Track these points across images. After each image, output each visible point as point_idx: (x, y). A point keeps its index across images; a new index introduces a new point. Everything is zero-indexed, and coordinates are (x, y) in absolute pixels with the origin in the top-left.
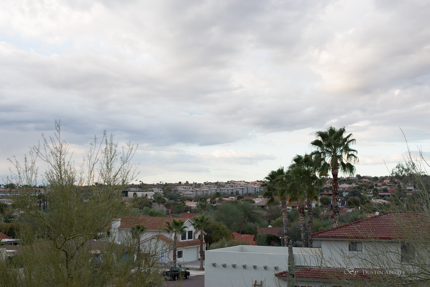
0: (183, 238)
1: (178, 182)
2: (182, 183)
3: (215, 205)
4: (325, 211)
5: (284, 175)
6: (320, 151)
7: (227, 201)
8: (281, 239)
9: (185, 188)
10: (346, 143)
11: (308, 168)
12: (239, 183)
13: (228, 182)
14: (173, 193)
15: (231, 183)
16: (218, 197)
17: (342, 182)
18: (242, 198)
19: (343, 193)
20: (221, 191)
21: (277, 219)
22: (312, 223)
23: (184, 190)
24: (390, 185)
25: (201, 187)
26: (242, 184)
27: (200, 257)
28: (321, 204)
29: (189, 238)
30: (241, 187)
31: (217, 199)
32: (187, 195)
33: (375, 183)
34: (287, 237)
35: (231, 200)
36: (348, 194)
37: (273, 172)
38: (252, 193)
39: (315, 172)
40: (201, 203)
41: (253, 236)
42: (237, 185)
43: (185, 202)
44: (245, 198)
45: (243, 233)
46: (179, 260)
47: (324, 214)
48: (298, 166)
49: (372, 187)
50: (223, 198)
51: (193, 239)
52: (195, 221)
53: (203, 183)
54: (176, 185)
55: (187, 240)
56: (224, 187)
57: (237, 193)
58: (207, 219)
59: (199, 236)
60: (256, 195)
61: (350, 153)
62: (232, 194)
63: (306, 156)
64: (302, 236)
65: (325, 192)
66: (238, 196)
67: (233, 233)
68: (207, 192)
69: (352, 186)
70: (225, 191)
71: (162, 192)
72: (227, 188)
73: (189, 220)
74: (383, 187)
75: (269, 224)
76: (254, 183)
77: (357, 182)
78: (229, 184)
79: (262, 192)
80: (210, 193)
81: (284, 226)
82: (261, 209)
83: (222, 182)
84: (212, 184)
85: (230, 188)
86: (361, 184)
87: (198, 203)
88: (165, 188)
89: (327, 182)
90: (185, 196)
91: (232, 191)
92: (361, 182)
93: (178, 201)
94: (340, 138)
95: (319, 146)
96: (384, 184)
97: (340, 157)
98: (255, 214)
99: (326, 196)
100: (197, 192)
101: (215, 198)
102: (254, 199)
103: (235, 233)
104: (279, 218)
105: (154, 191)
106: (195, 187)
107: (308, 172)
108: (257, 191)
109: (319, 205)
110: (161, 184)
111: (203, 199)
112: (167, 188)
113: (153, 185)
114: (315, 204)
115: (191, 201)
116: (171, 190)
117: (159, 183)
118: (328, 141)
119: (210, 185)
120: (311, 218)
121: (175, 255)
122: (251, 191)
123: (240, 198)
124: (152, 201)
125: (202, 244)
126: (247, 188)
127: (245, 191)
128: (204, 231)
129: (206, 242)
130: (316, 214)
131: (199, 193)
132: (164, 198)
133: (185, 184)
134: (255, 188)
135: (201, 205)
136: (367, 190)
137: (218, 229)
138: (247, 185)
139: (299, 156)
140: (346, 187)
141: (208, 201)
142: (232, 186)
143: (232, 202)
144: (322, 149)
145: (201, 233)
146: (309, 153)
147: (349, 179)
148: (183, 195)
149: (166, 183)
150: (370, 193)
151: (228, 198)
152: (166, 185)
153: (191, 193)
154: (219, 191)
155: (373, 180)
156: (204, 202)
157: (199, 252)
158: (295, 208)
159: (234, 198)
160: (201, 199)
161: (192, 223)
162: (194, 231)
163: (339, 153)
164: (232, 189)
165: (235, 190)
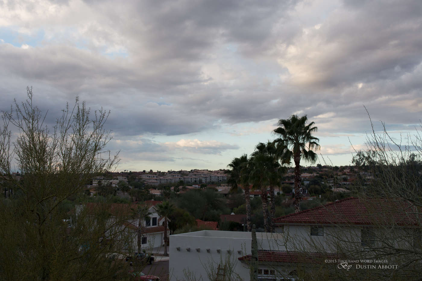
0: (148, 223)
1: (142, 171)
2: (146, 172)
3: (179, 193)
4: (287, 199)
5: (247, 162)
6: (283, 139)
7: (191, 189)
8: (243, 226)
9: (149, 176)
10: (308, 131)
11: (271, 155)
12: (203, 171)
13: (192, 170)
14: (137, 181)
15: (194, 171)
16: (182, 186)
17: (304, 172)
18: (206, 186)
19: (305, 182)
20: (184, 179)
21: (239, 207)
22: (274, 209)
23: (148, 178)
24: (349, 175)
25: (165, 175)
26: (206, 172)
27: (164, 243)
28: (282, 193)
29: (153, 225)
30: (204, 176)
31: (181, 187)
32: (151, 183)
33: (335, 173)
34: (250, 223)
35: (194, 188)
36: (309, 183)
37: (236, 159)
38: (215, 182)
39: (278, 160)
40: (165, 191)
41: (216, 223)
42: (200, 174)
43: (149, 190)
44: (208, 187)
45: (206, 220)
46: (143, 246)
47: (285, 202)
48: (261, 153)
49: (332, 177)
50: (186, 187)
51: (157, 226)
52: (159, 208)
53: (167, 171)
54: (141, 173)
55: (151, 226)
56: (187, 175)
57: (200, 181)
58: (171, 206)
59: (163, 222)
60: (219, 184)
61: (312, 141)
62: (195, 183)
63: (269, 143)
64: (265, 222)
65: (287, 181)
66: (202, 184)
67: (196, 220)
68: (171, 180)
69: (313, 175)
70: (189, 180)
71: (126, 180)
72: (190, 176)
73: (153, 207)
74: (344, 176)
75: (232, 212)
76: (217, 172)
77: (318, 172)
78: (193, 172)
79: (225, 180)
80: (173, 181)
81: (247, 212)
82: (224, 196)
83: (186, 170)
84: (176, 172)
85: (194, 177)
86: (322, 173)
87: (162, 191)
88: (130, 177)
89: (289, 171)
90: (149, 184)
91: (196, 179)
92: (322, 171)
93: (143, 189)
94: (303, 126)
95: (282, 134)
96: (345, 174)
97: (303, 145)
98: (218, 202)
99: (288, 185)
100: (161, 180)
101: (179, 186)
102: (217, 188)
103: (198, 220)
104: (242, 206)
105: (118, 179)
106: (159, 175)
107: (271, 159)
108: (220, 180)
109: (281, 194)
110: (125, 173)
111: (167, 187)
112: (131, 176)
113: (118, 174)
114: (277, 193)
115: (155, 189)
116: (135, 179)
117: (124, 171)
118: (291, 129)
119: (173, 173)
120: (273, 205)
121: (139, 241)
122: (214, 180)
123: (203, 186)
124: (116, 189)
125: (166, 230)
126: (210, 177)
127: (208, 180)
128: (168, 218)
129: (170, 229)
130: (277, 201)
131: (163, 182)
132: (128, 186)
133: (149, 172)
134: (218, 177)
135: (165, 193)
136: (328, 179)
137: (181, 216)
138: (211, 173)
139: (261, 144)
140: (307, 176)
141: (172, 190)
142: (196, 175)
143: (195, 190)
144: (285, 136)
145: (165, 220)
146: (272, 141)
147: (310, 169)
148: (147, 183)
149: (130, 172)
150: (331, 182)
151: (191, 186)
152: (131, 173)
153: (155, 181)
154: (183, 180)
155: (333, 169)
156: (167, 190)
157: (163, 238)
158: (257, 196)
159: (197, 186)
160: (165, 187)
161: (156, 210)
162: (158, 217)
163: (301, 141)
164: (196, 178)
165: (199, 179)
